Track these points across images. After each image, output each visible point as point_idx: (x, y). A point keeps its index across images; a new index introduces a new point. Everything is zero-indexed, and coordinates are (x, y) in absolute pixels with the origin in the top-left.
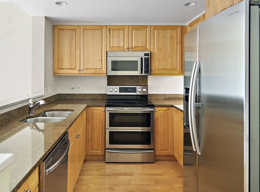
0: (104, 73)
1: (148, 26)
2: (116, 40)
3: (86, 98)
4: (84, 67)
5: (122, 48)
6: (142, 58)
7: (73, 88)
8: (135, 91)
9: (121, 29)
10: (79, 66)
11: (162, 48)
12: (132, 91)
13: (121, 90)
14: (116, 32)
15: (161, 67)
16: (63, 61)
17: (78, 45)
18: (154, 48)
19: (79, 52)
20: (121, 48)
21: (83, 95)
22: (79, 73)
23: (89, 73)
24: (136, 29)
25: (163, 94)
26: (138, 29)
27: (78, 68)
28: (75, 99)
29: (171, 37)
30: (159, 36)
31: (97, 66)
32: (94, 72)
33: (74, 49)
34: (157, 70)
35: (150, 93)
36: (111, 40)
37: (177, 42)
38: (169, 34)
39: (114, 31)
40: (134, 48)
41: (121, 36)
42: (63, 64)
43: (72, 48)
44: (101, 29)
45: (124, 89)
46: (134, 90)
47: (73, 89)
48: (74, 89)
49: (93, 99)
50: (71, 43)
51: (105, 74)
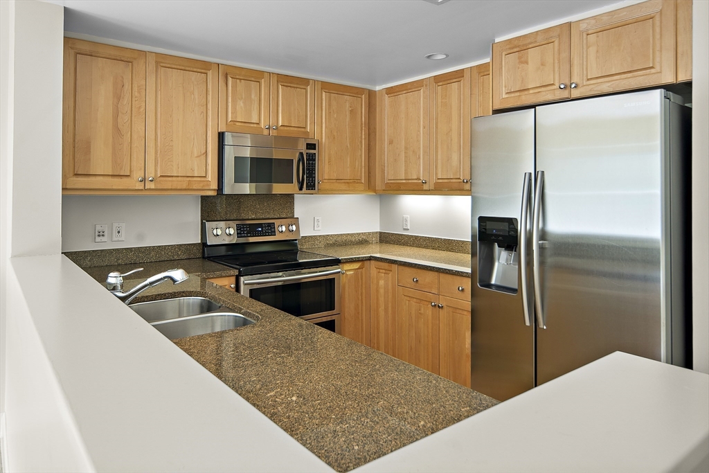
0: (211, 188)
1: (311, 82)
2: (242, 104)
3: (142, 259)
4: (156, 171)
5: (255, 125)
6: (301, 154)
7: (101, 233)
8: (272, 232)
9: (253, 79)
10: (143, 169)
11: (335, 134)
12: (266, 232)
13: (241, 231)
14: (241, 85)
15: (334, 176)
16: (92, 150)
17: (140, 107)
18: (319, 131)
19: (144, 129)
20: (252, 125)
21: (131, 251)
22: (142, 188)
23: (171, 189)
24: (285, 84)
25: (324, 236)
26: (289, 85)
27: (138, 175)
28: (107, 266)
29: (351, 111)
30: (330, 105)
31: (193, 170)
32: (184, 186)
33: (127, 118)
34: (326, 181)
35: (304, 233)
36: (230, 105)
37: (362, 124)
38: (348, 105)
39: (238, 81)
40: (282, 128)
41: (254, 96)
42: (90, 160)
43: (120, 114)
44: (203, 71)
45: (247, 228)
46: (270, 229)
47: (99, 236)
48: (103, 235)
49: (163, 259)
50: (119, 99)
51: (214, 190)
